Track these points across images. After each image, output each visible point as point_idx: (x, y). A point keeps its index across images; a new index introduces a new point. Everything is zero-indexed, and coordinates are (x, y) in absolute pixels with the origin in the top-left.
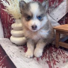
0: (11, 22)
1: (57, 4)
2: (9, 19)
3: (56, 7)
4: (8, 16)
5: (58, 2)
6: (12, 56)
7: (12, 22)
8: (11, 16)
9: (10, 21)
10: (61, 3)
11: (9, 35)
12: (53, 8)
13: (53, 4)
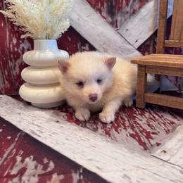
0: (16, 49)
1: (137, 6)
3: (134, 12)
6: (38, 133)
7: (18, 48)
9: (11, 46)
10: (144, 4)
11: (9, 86)
12: (127, 16)
13: (127, 5)
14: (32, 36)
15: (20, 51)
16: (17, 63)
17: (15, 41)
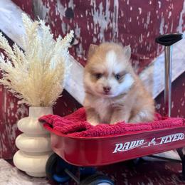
0: (13, 114)
2: (8, 105)
4: (6, 99)
5: (139, 65)
7: (15, 113)
8: (18, 96)
9: (8, 111)
14: (27, 103)
15: (16, 116)
16: (13, 128)
17: (12, 106)
